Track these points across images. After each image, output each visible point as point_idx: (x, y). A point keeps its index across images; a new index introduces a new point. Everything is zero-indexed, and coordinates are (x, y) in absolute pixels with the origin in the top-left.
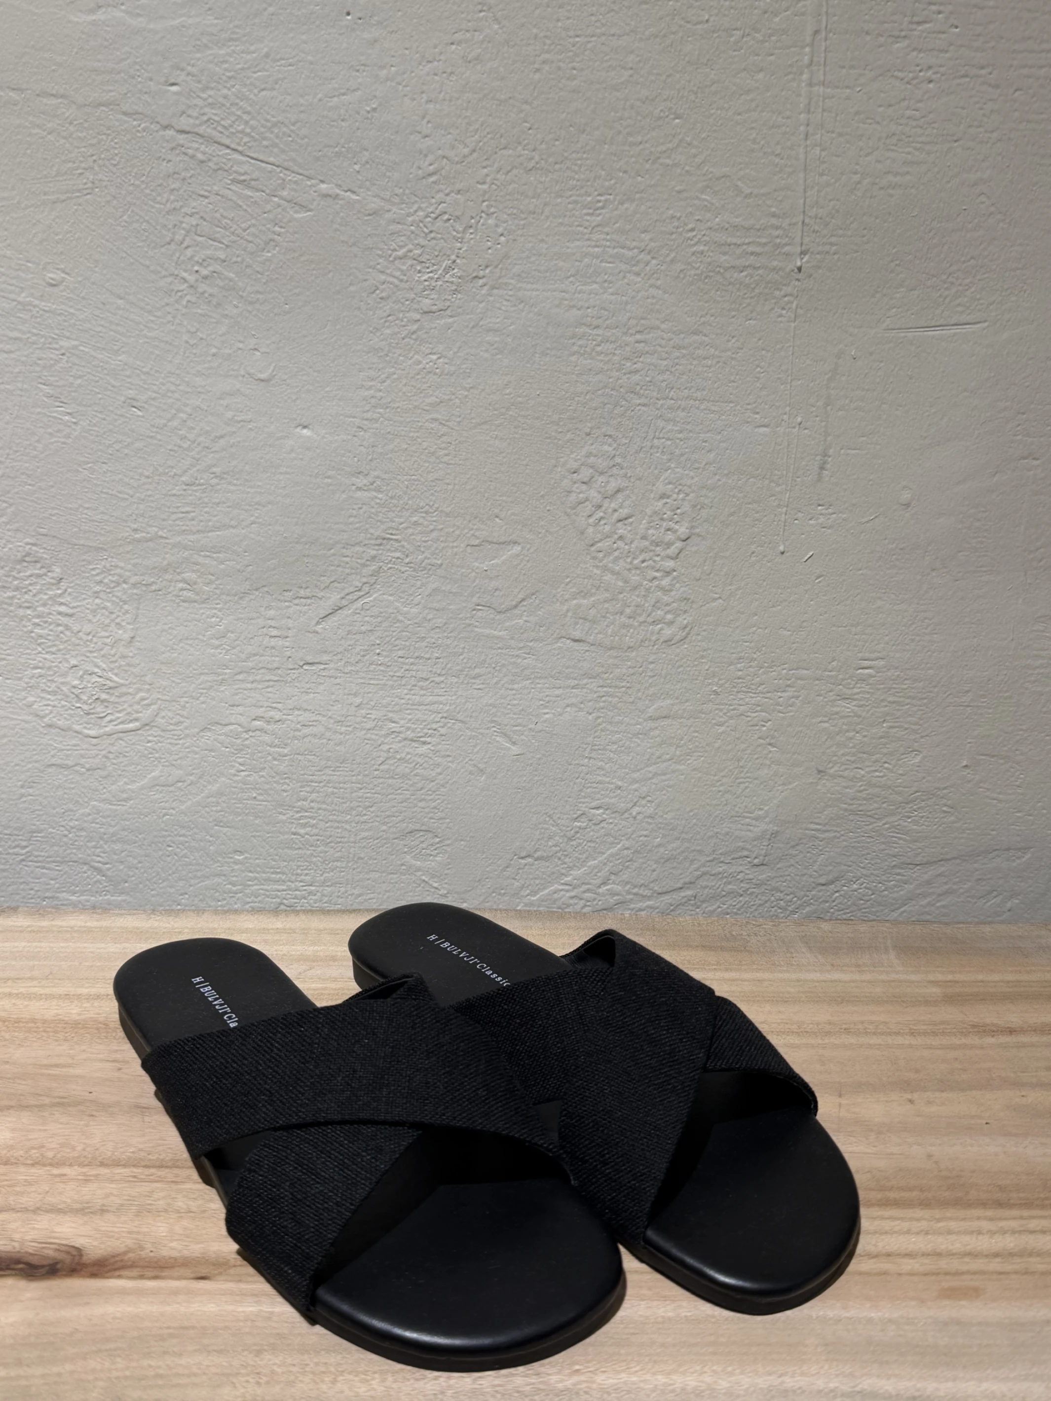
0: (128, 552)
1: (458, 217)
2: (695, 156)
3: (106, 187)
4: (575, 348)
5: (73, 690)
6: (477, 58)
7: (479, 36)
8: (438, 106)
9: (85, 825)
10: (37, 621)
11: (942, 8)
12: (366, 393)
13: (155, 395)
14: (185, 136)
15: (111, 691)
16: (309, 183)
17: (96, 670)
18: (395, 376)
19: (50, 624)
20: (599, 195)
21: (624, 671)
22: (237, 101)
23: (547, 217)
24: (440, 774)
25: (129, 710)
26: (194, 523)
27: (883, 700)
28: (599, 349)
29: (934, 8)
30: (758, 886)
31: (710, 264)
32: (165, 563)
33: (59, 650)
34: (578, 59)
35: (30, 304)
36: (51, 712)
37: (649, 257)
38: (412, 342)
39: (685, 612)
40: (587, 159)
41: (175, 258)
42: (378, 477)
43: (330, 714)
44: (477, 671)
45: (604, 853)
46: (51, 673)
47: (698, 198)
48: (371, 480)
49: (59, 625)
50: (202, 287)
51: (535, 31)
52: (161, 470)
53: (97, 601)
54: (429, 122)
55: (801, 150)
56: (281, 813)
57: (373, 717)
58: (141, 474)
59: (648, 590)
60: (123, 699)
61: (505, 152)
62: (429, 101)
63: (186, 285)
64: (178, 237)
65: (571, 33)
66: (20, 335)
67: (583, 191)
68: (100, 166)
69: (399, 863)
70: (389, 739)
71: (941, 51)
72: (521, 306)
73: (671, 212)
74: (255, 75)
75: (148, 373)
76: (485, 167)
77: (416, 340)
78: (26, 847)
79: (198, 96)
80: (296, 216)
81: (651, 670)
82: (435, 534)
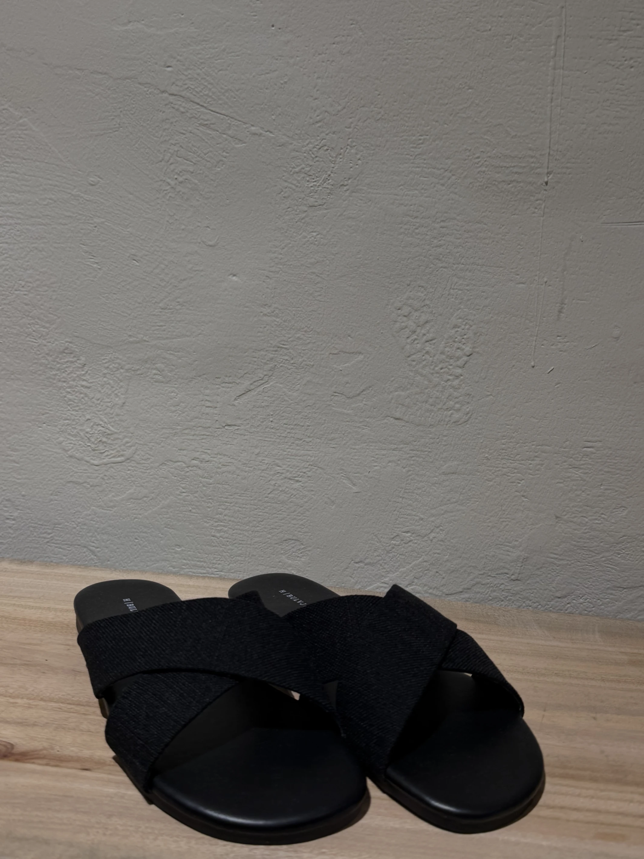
0: (125, 349)
1: (333, 148)
3: (127, 127)
4: (402, 230)
5: (87, 435)
6: (348, 53)
7: (350, 39)
8: (323, 81)
9: (87, 521)
10: (69, 390)
11: (639, 22)
12: (272, 255)
13: (147, 253)
14: (174, 97)
15: (109, 437)
17: (101, 423)
18: (290, 245)
19: (77, 392)
20: (420, 136)
21: (427, 440)
22: (205, 77)
23: (388, 149)
24: (306, 502)
25: (119, 449)
26: (165, 332)
27: (601, 470)
28: (417, 231)
30: (514, 594)
31: (489, 179)
32: (146, 357)
33: (80, 409)
34: (410, 53)
35: (79, 196)
36: (72, 448)
37: (450, 174)
38: (301, 224)
39: (468, 403)
40: (413, 113)
41: (164, 171)
42: (277, 308)
43: (239, 458)
44: (333, 435)
45: (410, 564)
46: (74, 423)
47: (482, 138)
48: (272, 310)
49: (81, 393)
50: (178, 188)
51: (384, 36)
52: (147, 299)
53: (105, 379)
54: (318, 90)
55: (548, 109)
56: (206, 522)
57: (266, 462)
58: (136, 301)
59: (444, 387)
60: (115, 442)
61: (363, 109)
62: (318, 78)
63: (169, 187)
64: (167, 158)
65: (406, 37)
66: (72, 215)
67: (410, 133)
68: (124, 115)
69: (277, 560)
70: (275, 477)
71: (639, 48)
72: (369, 203)
73: (465, 146)
74: (216, 62)
75: (144, 240)
76: (350, 118)
77: (304, 223)
78: (51, 533)
79: (183, 74)
80: (236, 146)
81: (445, 441)
82: (310, 345)
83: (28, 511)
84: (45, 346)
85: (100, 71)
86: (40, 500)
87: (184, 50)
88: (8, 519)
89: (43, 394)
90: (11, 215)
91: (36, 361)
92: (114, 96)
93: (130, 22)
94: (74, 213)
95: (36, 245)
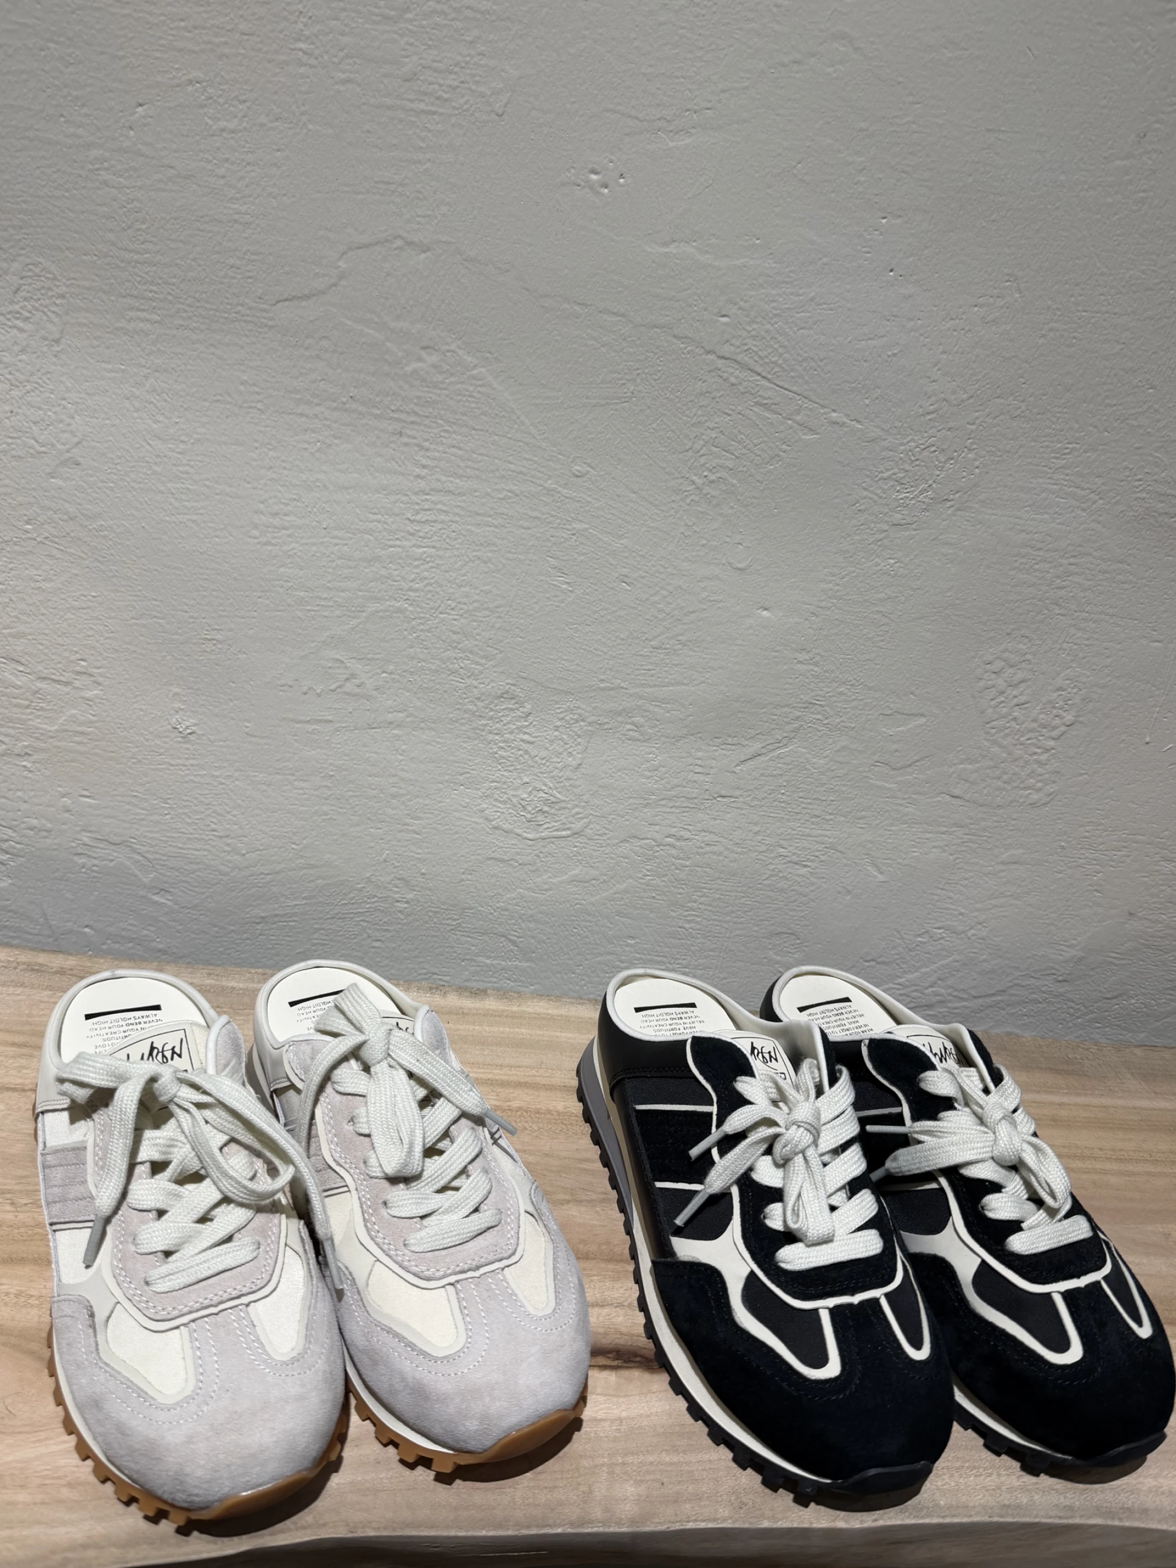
0: (591, 697)
1: (943, 450)
2: (1158, 421)
3: (643, 397)
4: (1017, 565)
5: (521, 802)
6: (993, 321)
7: (1000, 302)
8: (950, 358)
9: (510, 906)
10: (502, 745)
12: (826, 586)
13: (645, 574)
14: (724, 361)
15: (553, 805)
16: (822, 411)
17: (544, 788)
18: (854, 574)
19: (513, 748)
20: (1069, 443)
21: (989, 824)
22: (777, 336)
23: (1020, 457)
24: (813, 891)
25: (565, 821)
26: (653, 678)
28: (1036, 567)
30: (1057, 996)
31: (1147, 508)
32: (621, 708)
33: (516, 769)
34: (1080, 331)
35: (554, 490)
36: (499, 817)
37: (1098, 497)
38: (876, 548)
39: (1054, 782)
40: (1066, 413)
41: (689, 464)
42: (819, 654)
43: (731, 837)
44: (864, 813)
45: (936, 963)
46: (505, 787)
47: (1151, 455)
48: (812, 656)
49: (520, 750)
50: (707, 489)
51: (1050, 302)
52: (635, 634)
53: (556, 733)
54: (939, 370)
56: (673, 911)
57: (767, 842)
58: (618, 637)
59: (1027, 762)
60: (561, 812)
61: (998, 401)
62: (944, 352)
63: (693, 486)
64: (697, 447)
65: (1080, 308)
66: (539, 515)
67: (1055, 439)
68: (642, 380)
70: (776, 861)
72: (979, 526)
73: (1125, 463)
74: (798, 315)
75: (643, 556)
76: (977, 411)
77: (879, 546)
78: (458, 919)
79: (744, 329)
80: (804, 437)
81: (1013, 825)
82: (855, 703)
83: (428, 892)
84: (476, 687)
85: (615, 310)
86: (446, 879)
87: (753, 293)
88: (398, 901)
89: (465, 748)
90: (445, 508)
91: (459, 707)
93: (674, 241)
94: (543, 514)
95: (479, 554)
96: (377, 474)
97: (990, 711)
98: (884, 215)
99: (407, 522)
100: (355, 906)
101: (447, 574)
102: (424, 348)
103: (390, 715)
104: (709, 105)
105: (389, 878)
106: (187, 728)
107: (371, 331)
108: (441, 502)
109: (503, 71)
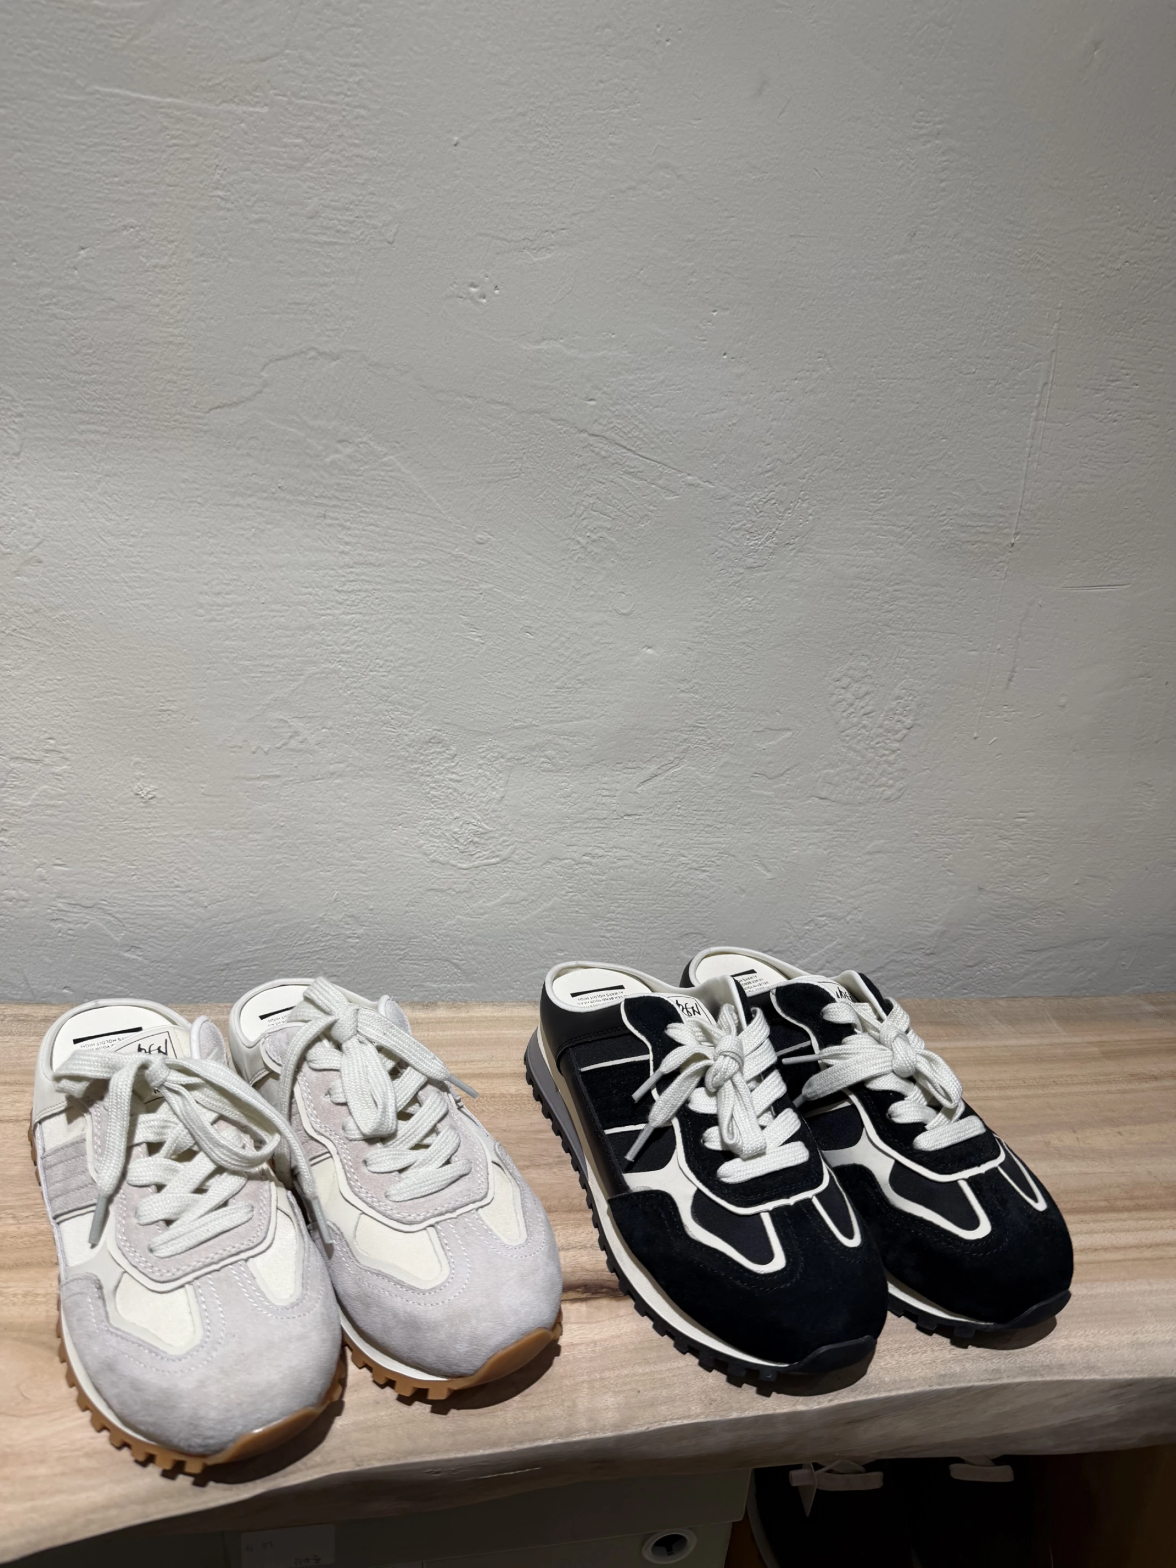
0: (508, 736)
1: (782, 502)
2: (953, 465)
3: (530, 473)
4: (851, 594)
5: (454, 835)
6: (811, 391)
7: (815, 375)
8: (779, 424)
9: (451, 932)
10: (434, 785)
11: (1129, 371)
12: (697, 624)
13: (544, 624)
14: (595, 438)
15: (482, 836)
16: (679, 475)
17: (473, 821)
18: (720, 612)
19: (443, 787)
20: (883, 489)
21: (854, 820)
22: (637, 414)
23: (844, 503)
24: (713, 893)
25: (493, 849)
26: (560, 715)
27: (1030, 840)
28: (868, 595)
29: (1124, 371)
30: (927, 968)
31: (952, 539)
32: (534, 744)
33: (447, 806)
34: (882, 394)
35: (461, 556)
36: (435, 851)
37: (911, 533)
38: (735, 588)
39: (903, 778)
40: (878, 464)
41: (574, 527)
42: (697, 683)
43: (639, 851)
44: (748, 820)
45: (823, 948)
46: (439, 823)
47: (951, 494)
48: (691, 685)
49: (449, 788)
50: (590, 548)
51: (855, 373)
52: (541, 677)
53: (480, 771)
54: (771, 434)
55: (1025, 464)
56: (595, 922)
57: (670, 853)
58: (526, 681)
59: (878, 763)
60: (489, 841)
61: (822, 457)
62: (773, 420)
63: (579, 546)
64: (579, 512)
66: (451, 579)
67: (872, 485)
68: (528, 457)
69: (676, 956)
70: (679, 869)
71: (1125, 400)
72: (817, 564)
73: (931, 502)
74: (652, 396)
76: (805, 467)
77: (738, 587)
78: (405, 949)
79: (609, 410)
80: (667, 498)
81: (873, 819)
82: (732, 723)
83: (376, 926)
84: (406, 735)
85: (500, 400)
86: (392, 913)
87: (614, 379)
88: (350, 937)
89: (401, 791)
90: (367, 578)
91: (393, 754)
92: (516, 433)
93: (544, 340)
94: (454, 578)
95: (401, 616)
96: (306, 553)
97: (843, 721)
98: (714, 309)
99: (336, 593)
100: (312, 946)
101: (374, 636)
102: (340, 442)
103: (332, 766)
104: (564, 226)
105: (340, 917)
106: (149, 793)
107: (293, 430)
108: (364, 574)
109: (391, 206)
